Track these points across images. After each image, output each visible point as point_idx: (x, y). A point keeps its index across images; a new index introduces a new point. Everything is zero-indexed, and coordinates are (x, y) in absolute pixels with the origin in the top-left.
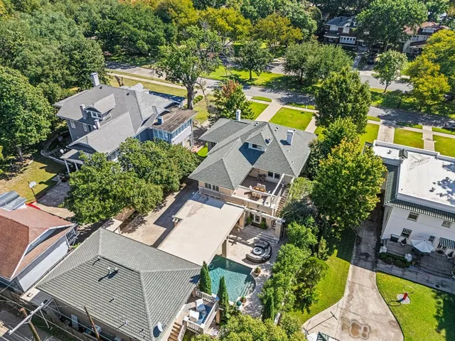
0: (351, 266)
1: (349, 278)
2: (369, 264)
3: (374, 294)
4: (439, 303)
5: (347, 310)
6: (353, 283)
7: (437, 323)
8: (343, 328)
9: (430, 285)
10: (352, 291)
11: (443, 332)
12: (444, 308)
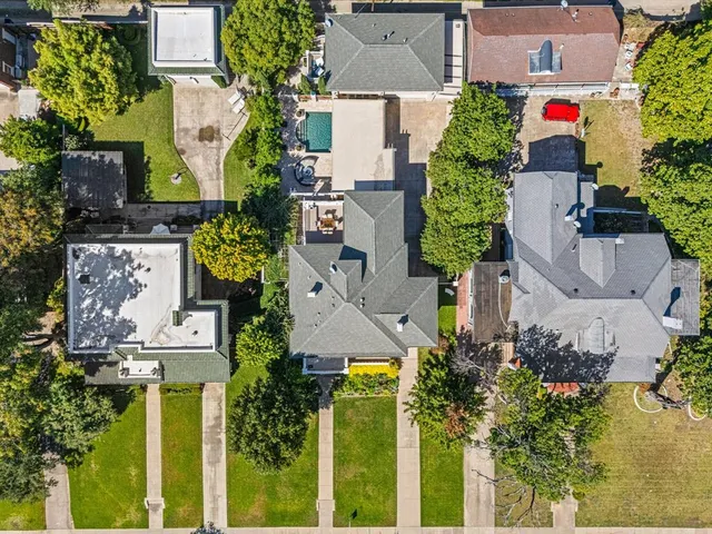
0: (223, 198)
1: (222, 182)
2: (208, 208)
3: (201, 175)
4: (148, 187)
5: (219, 149)
6: (218, 179)
7: (150, 165)
8: (219, 130)
9: (155, 205)
10: (218, 169)
11: (146, 159)
12: (144, 183)
